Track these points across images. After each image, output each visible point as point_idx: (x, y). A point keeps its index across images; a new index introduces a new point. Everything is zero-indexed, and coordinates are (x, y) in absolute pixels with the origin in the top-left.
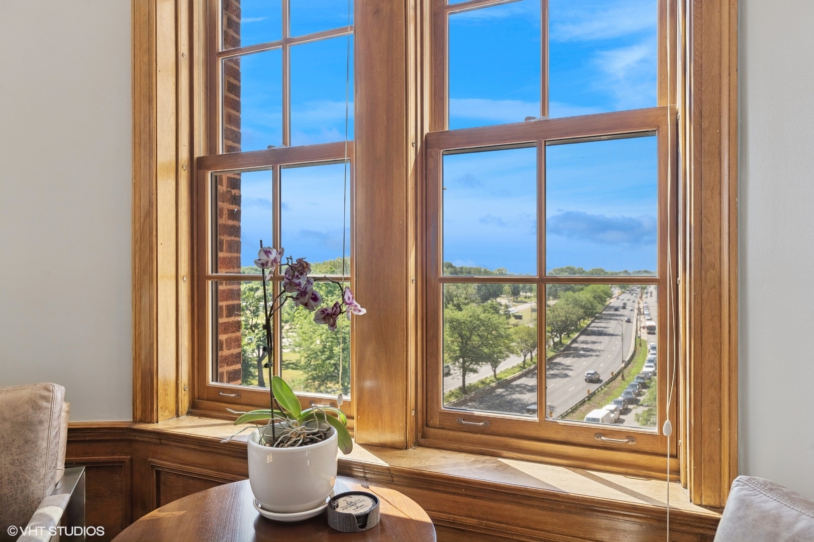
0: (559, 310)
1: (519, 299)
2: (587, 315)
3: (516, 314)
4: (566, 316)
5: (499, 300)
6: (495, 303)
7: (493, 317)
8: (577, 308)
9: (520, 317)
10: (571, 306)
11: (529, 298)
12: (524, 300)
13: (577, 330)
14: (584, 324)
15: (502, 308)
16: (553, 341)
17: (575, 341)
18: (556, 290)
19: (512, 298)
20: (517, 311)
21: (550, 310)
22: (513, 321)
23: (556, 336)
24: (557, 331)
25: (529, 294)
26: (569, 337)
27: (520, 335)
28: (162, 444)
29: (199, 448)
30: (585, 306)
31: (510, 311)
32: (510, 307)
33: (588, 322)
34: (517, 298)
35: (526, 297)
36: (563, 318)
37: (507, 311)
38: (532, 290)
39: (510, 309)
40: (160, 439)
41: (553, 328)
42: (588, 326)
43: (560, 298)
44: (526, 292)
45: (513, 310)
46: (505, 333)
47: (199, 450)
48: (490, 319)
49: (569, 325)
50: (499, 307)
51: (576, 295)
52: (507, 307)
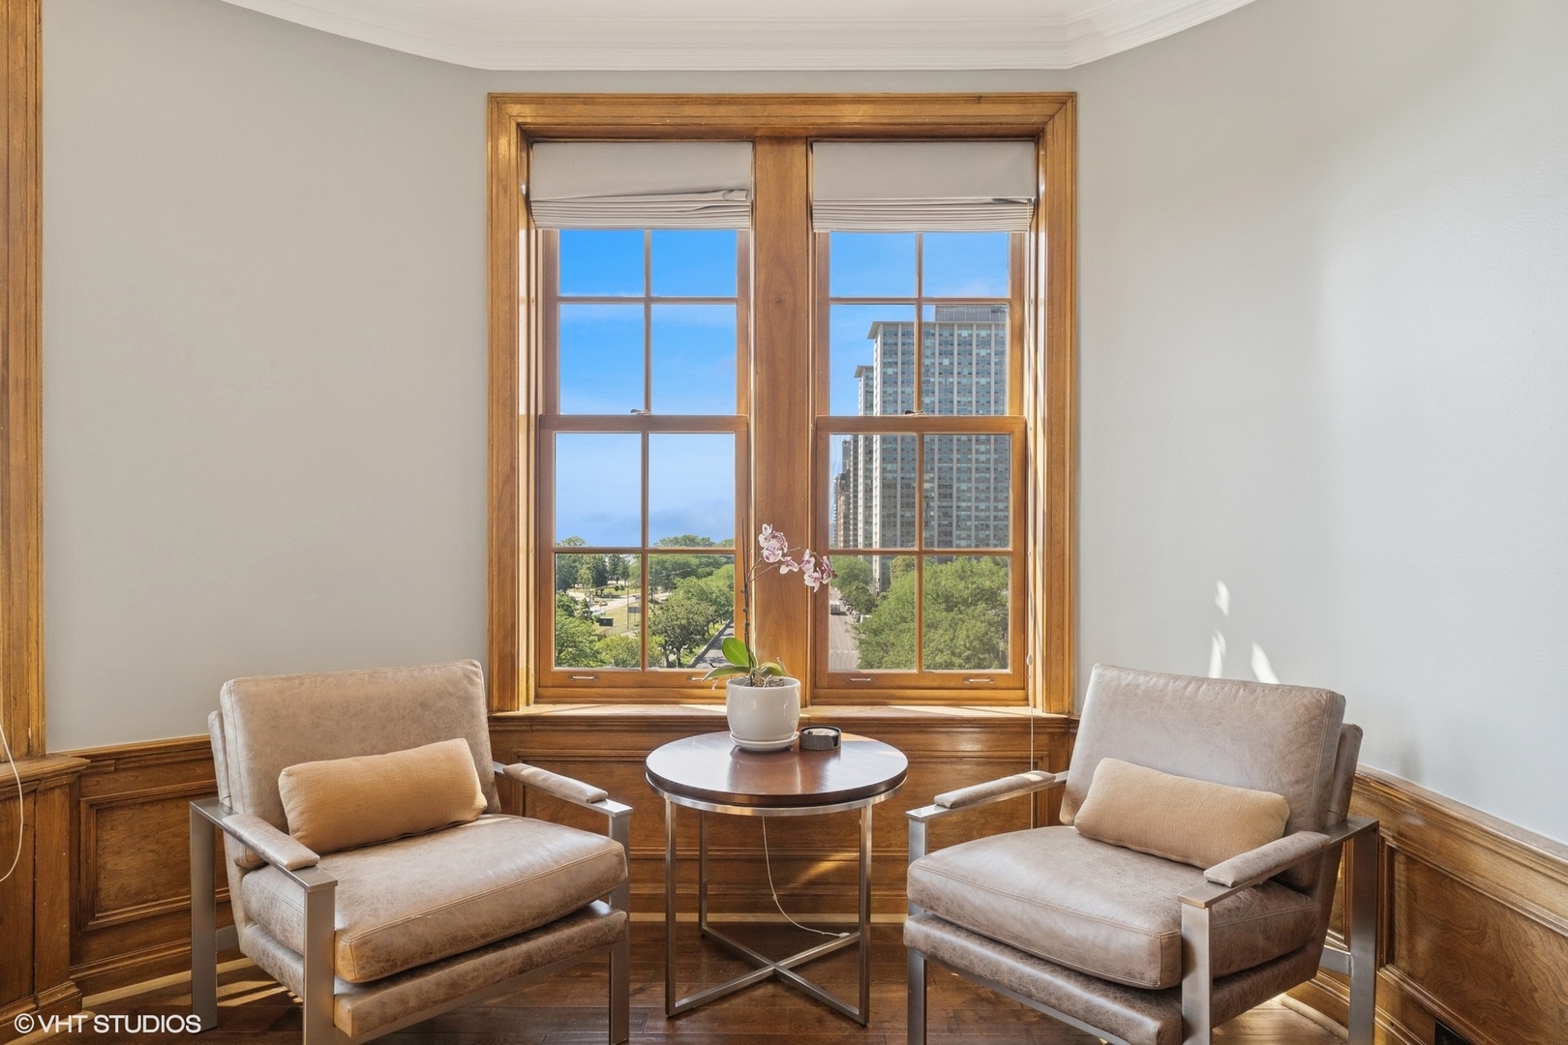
0: (676, 608)
1: (606, 591)
2: (720, 615)
3: (602, 617)
4: (688, 619)
5: (571, 593)
6: (565, 599)
7: (570, 623)
8: (704, 605)
9: (609, 623)
10: (694, 600)
11: (623, 588)
12: (615, 593)
13: (705, 641)
14: (715, 629)
15: (578, 607)
16: (667, 660)
17: (700, 659)
18: (668, 576)
19: (594, 590)
20: (603, 612)
21: (662, 608)
22: (598, 629)
23: (671, 652)
24: (672, 644)
25: (621, 583)
26: (691, 652)
27: (614, 652)
28: (532, 731)
29: (587, 728)
30: (716, 600)
31: (592, 612)
32: (592, 605)
33: (720, 627)
34: (602, 590)
35: (617, 589)
36: (684, 622)
37: (586, 612)
38: (628, 576)
39: (592, 609)
40: (531, 726)
41: (667, 639)
42: (721, 633)
43: (676, 588)
44: (617, 580)
45: (596, 610)
46: (591, 649)
47: (585, 731)
48: (563, 625)
49: (692, 633)
50: (572, 605)
51: (702, 582)
52: (586, 605)
